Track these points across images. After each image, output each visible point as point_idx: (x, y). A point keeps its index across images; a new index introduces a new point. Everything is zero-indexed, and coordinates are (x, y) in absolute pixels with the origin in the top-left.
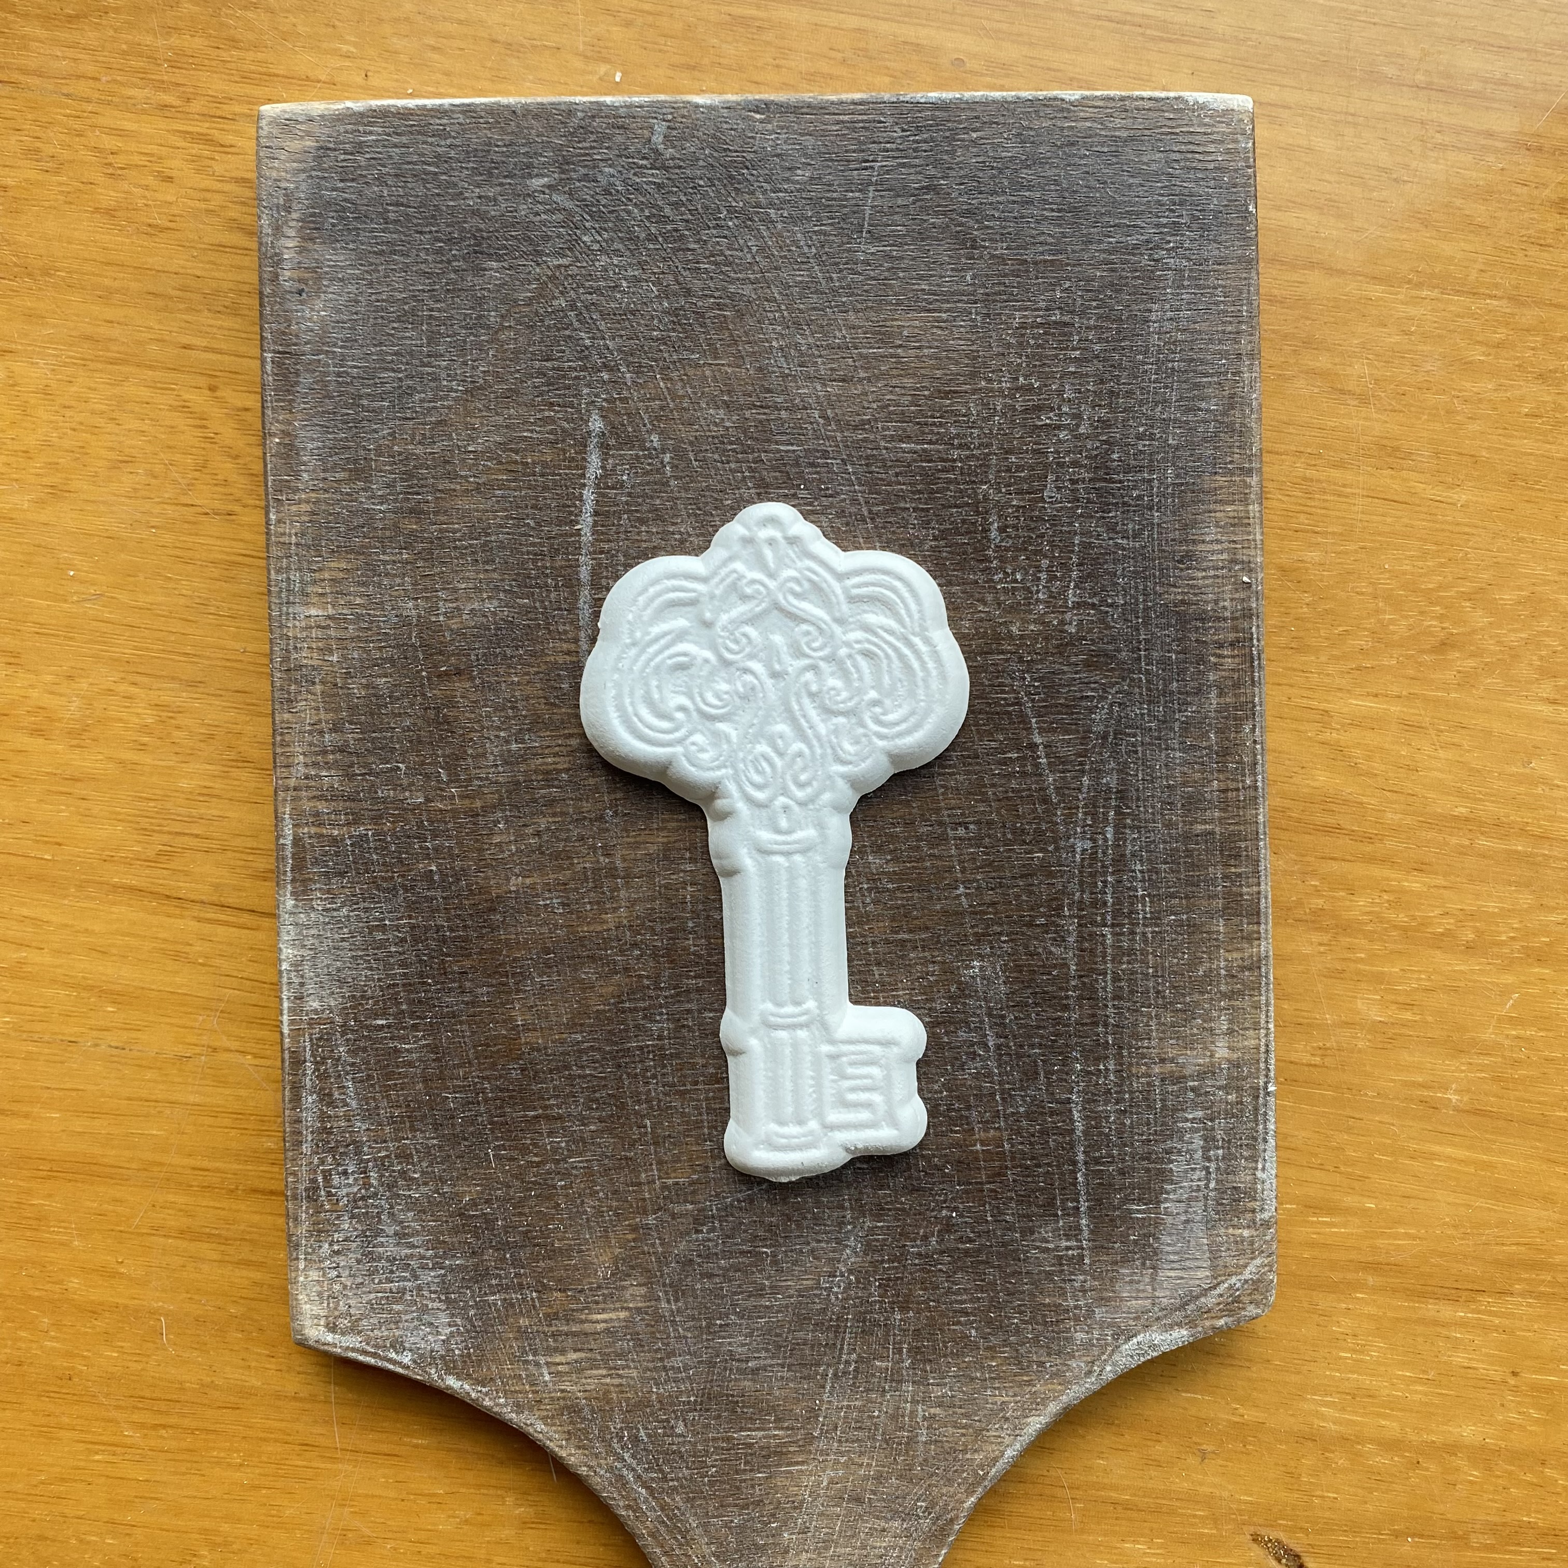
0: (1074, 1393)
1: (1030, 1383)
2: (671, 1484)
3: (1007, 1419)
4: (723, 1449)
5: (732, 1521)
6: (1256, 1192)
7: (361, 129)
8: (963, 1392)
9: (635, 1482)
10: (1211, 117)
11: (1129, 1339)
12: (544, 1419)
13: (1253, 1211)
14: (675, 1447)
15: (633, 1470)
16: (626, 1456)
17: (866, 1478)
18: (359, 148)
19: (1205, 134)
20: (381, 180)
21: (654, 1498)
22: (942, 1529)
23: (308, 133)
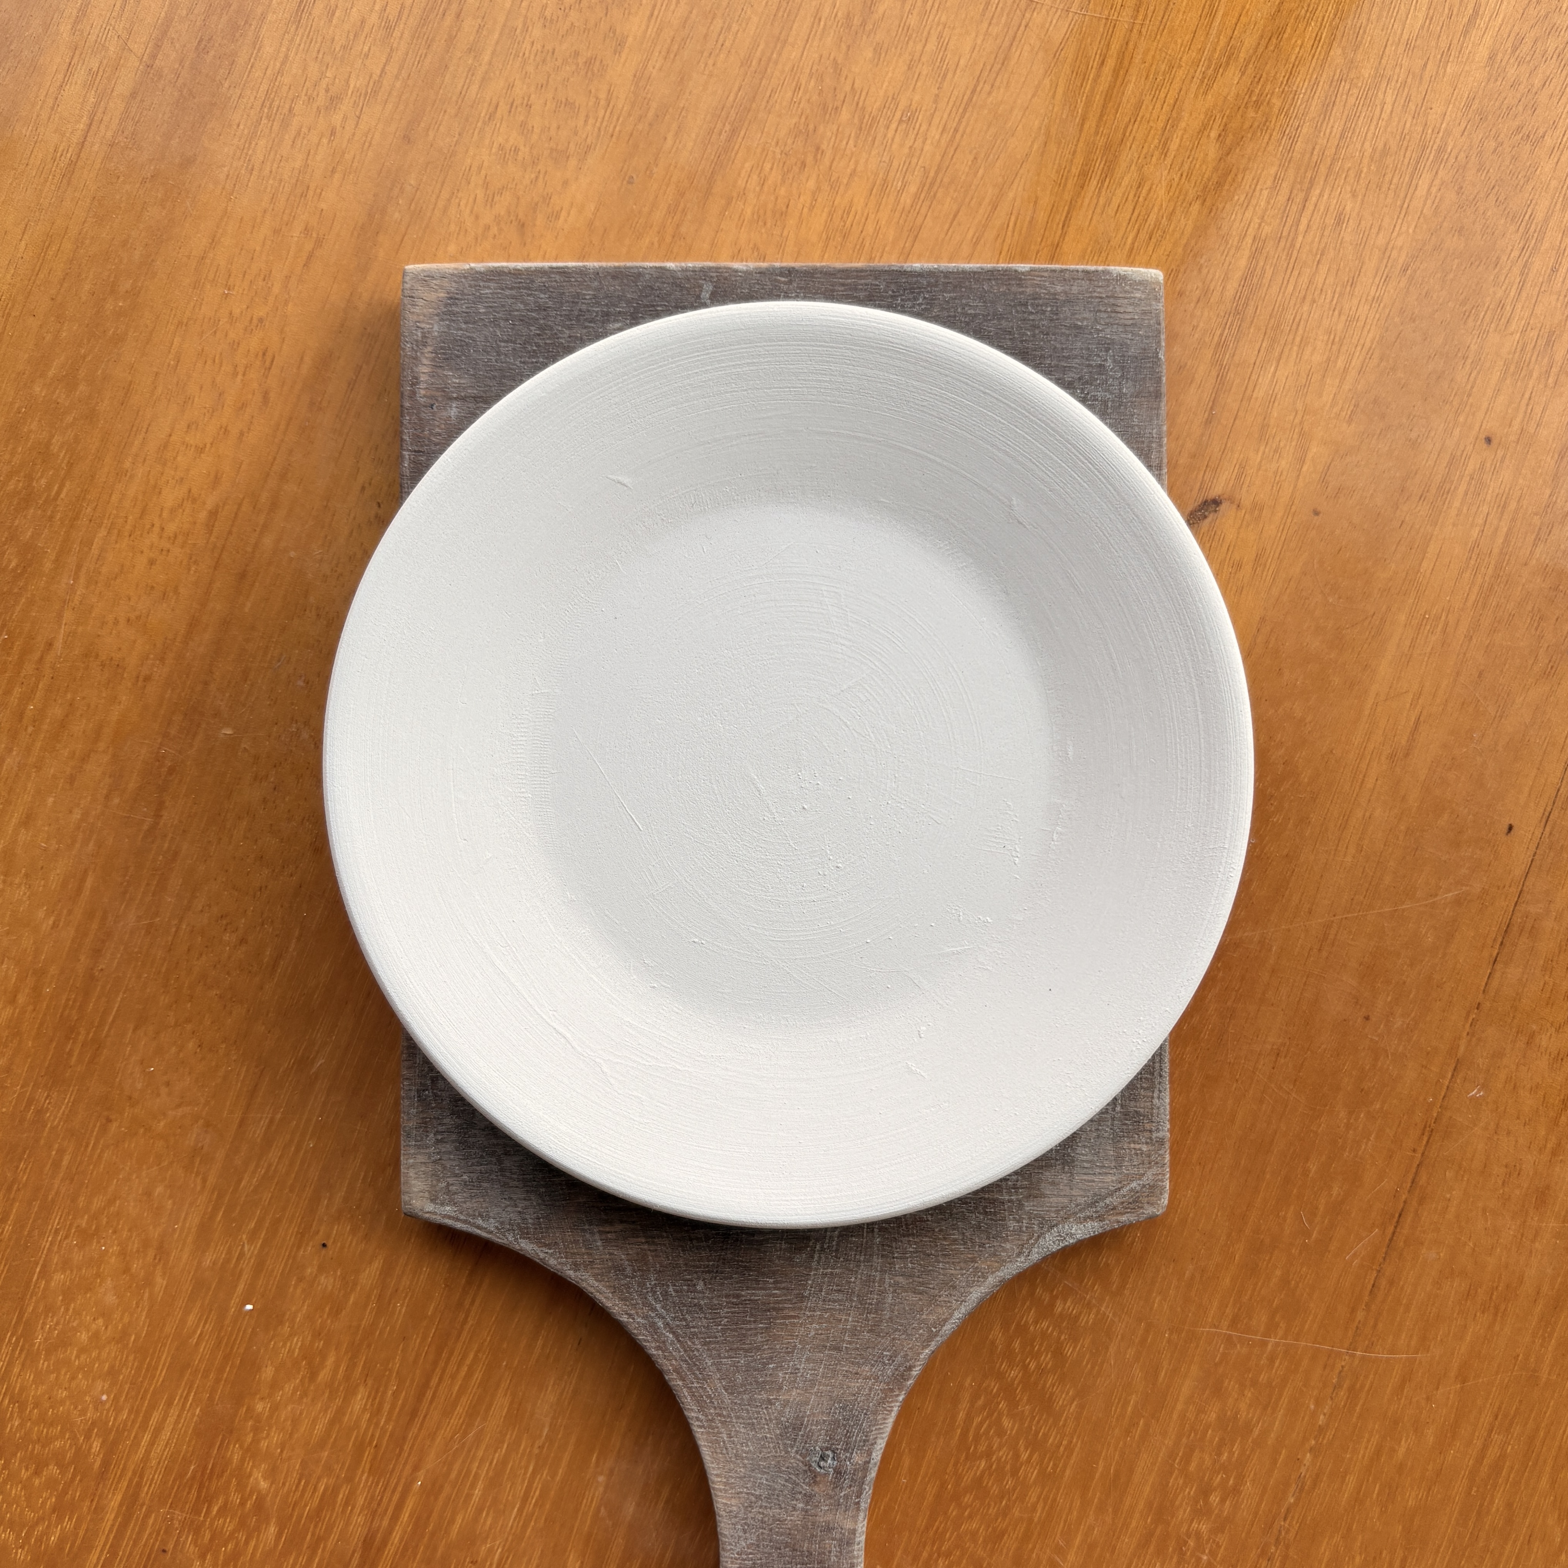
0: (1009, 1270)
1: (973, 1260)
2: (692, 1330)
3: (954, 1287)
4: (733, 1303)
5: (739, 1362)
6: (1152, 1116)
7: (481, 284)
8: (920, 1265)
9: (665, 1328)
10: (1131, 285)
11: (1052, 1227)
12: (595, 1276)
13: (1151, 1131)
14: (696, 1301)
15: (663, 1318)
16: (658, 1306)
17: (844, 1332)
18: (480, 299)
19: (1125, 298)
20: (495, 322)
21: (679, 1341)
22: (902, 1376)
23: (442, 287)
